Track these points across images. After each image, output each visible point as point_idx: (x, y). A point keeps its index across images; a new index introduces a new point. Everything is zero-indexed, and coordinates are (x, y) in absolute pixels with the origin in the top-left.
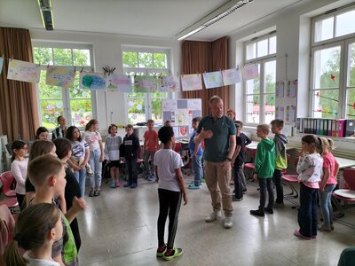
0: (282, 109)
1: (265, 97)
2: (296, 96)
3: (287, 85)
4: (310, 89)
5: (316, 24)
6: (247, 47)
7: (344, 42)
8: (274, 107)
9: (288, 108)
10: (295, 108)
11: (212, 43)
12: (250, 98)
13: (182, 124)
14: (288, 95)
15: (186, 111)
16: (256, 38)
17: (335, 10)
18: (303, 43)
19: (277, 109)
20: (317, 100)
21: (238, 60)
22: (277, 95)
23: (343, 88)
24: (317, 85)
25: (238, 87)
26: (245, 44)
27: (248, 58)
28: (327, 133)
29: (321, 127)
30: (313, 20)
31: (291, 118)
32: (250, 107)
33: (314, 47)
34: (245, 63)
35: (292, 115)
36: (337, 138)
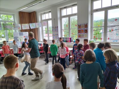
0: (54, 35)
1: (49, 31)
2: (58, 31)
3: (55, 28)
4: (61, 29)
5: (62, 10)
6: (42, 15)
7: (69, 16)
8: (52, 35)
9: (56, 35)
10: (58, 35)
11: (30, 13)
12: (44, 32)
13: (22, 41)
14: (56, 31)
15: (23, 36)
16: (45, 13)
17: (66, 7)
18: (59, 16)
19: (53, 35)
20: (63, 32)
21: (40, 20)
22: (53, 31)
23: (69, 29)
24: (63, 28)
25: (40, 28)
26: (41, 14)
27: (43, 19)
28: (67, 41)
29: (65, 40)
30: (61, 9)
31: (57, 38)
32: (45, 35)
33: (62, 17)
34: (42, 21)
35: (57, 36)
36: (69, 43)
